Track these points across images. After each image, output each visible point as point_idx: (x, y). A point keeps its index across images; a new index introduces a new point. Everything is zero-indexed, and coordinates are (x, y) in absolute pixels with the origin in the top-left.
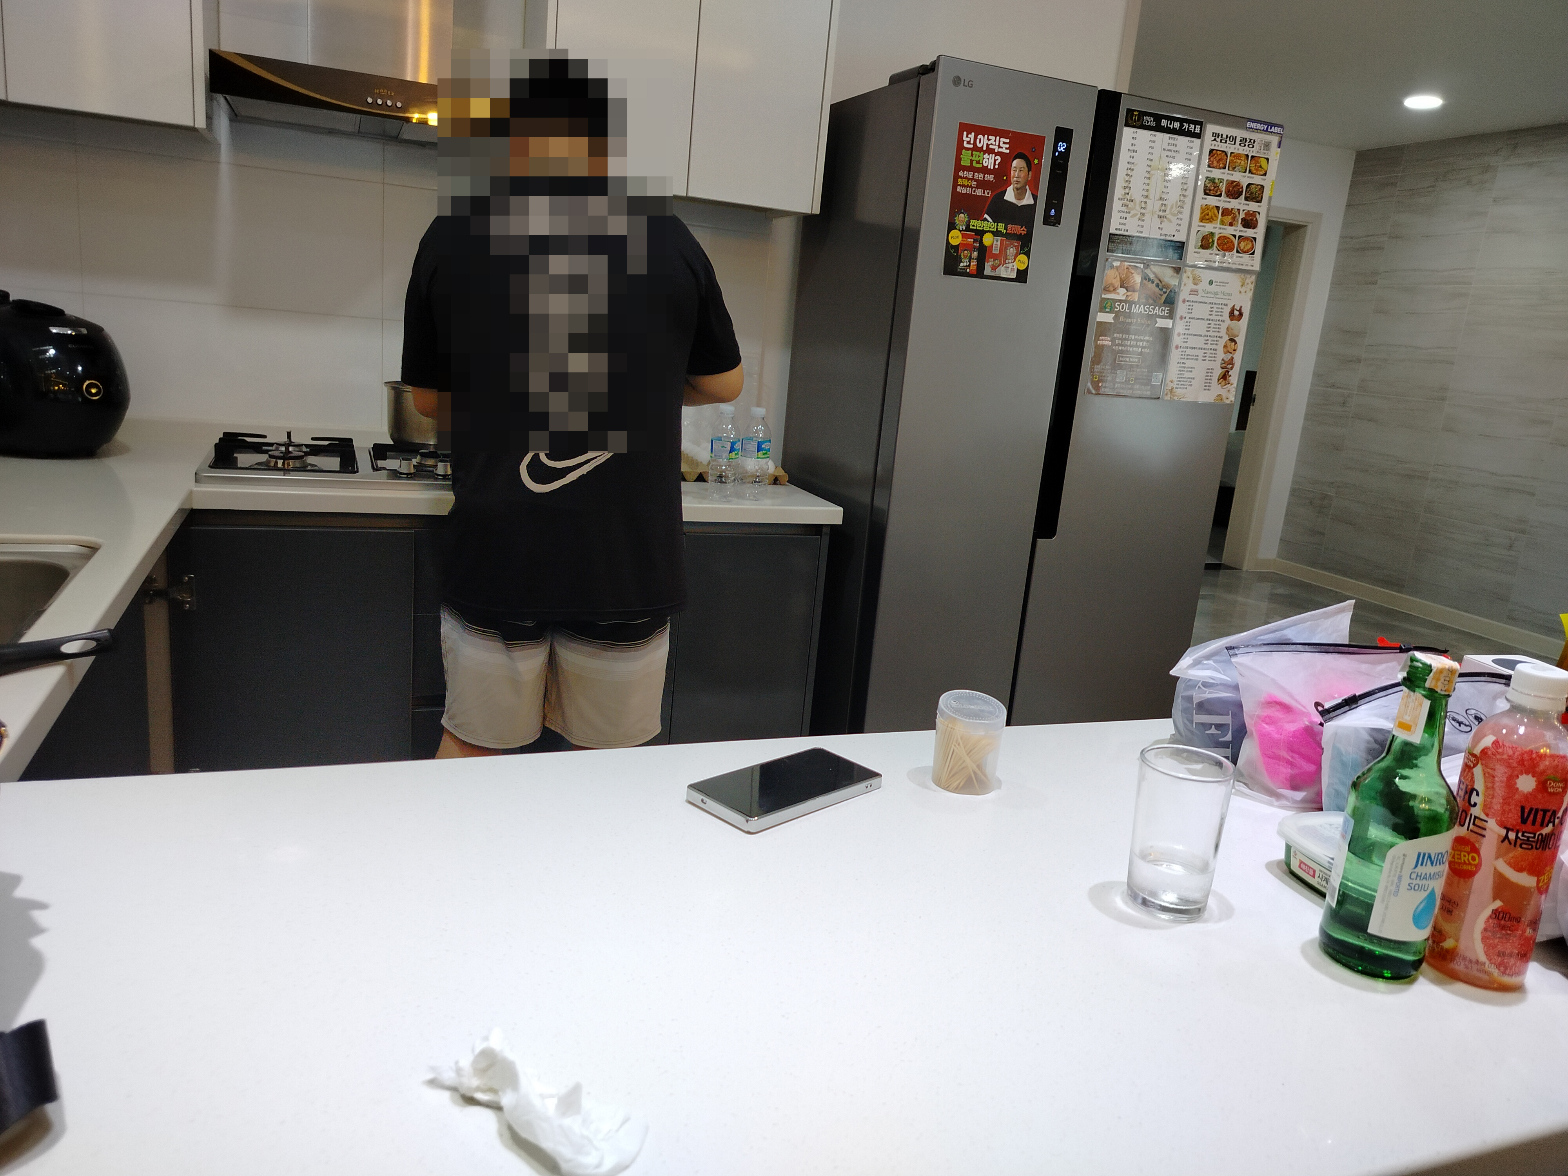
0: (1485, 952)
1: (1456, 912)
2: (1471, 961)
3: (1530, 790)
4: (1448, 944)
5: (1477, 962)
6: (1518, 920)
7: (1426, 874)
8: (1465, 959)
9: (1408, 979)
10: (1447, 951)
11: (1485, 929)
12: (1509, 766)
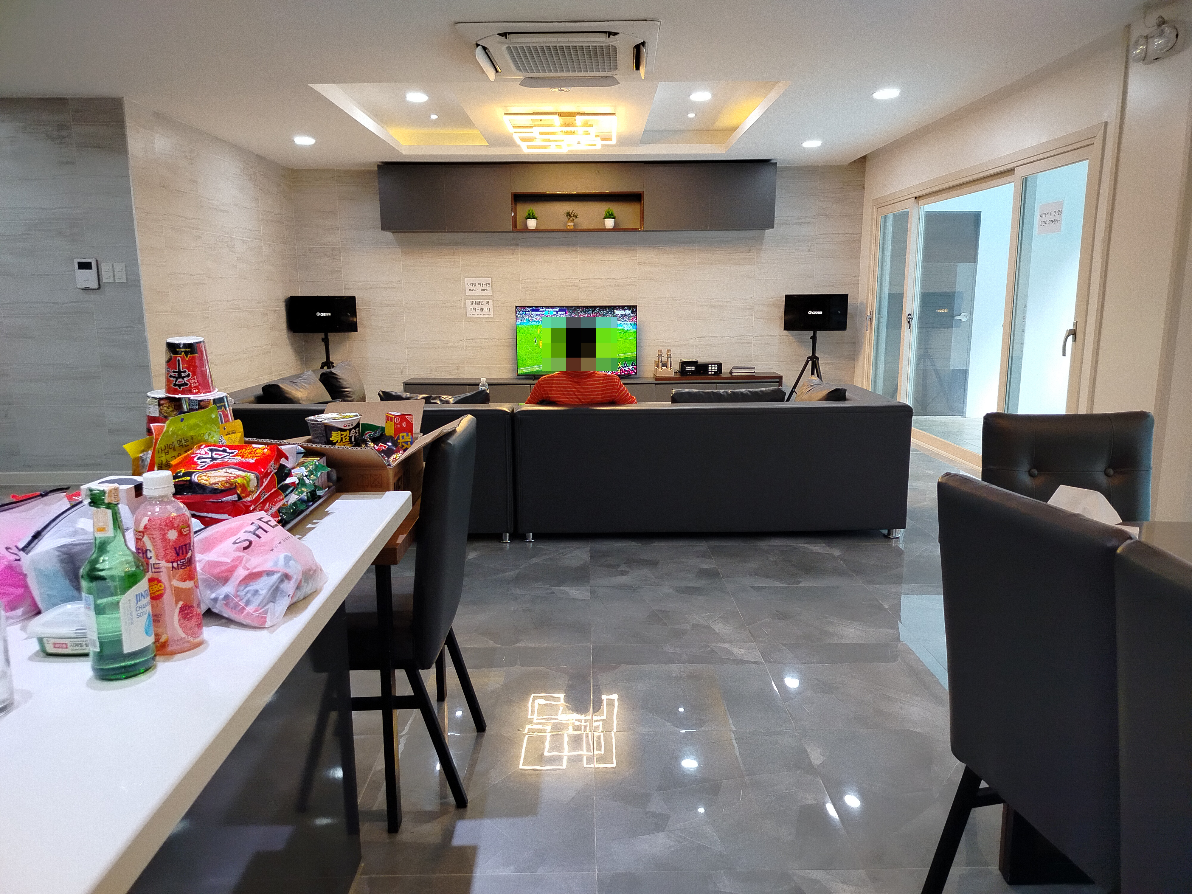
0: (183, 632)
1: (161, 619)
2: (178, 640)
3: (176, 537)
4: (163, 639)
5: (182, 639)
6: (192, 607)
7: (143, 605)
8: (175, 641)
9: (153, 668)
10: (165, 642)
11: (179, 620)
12: (161, 529)
